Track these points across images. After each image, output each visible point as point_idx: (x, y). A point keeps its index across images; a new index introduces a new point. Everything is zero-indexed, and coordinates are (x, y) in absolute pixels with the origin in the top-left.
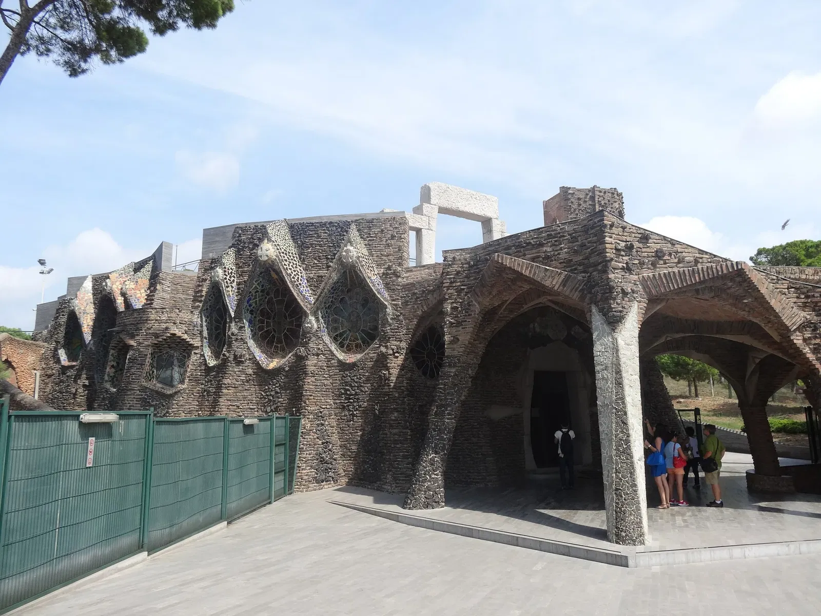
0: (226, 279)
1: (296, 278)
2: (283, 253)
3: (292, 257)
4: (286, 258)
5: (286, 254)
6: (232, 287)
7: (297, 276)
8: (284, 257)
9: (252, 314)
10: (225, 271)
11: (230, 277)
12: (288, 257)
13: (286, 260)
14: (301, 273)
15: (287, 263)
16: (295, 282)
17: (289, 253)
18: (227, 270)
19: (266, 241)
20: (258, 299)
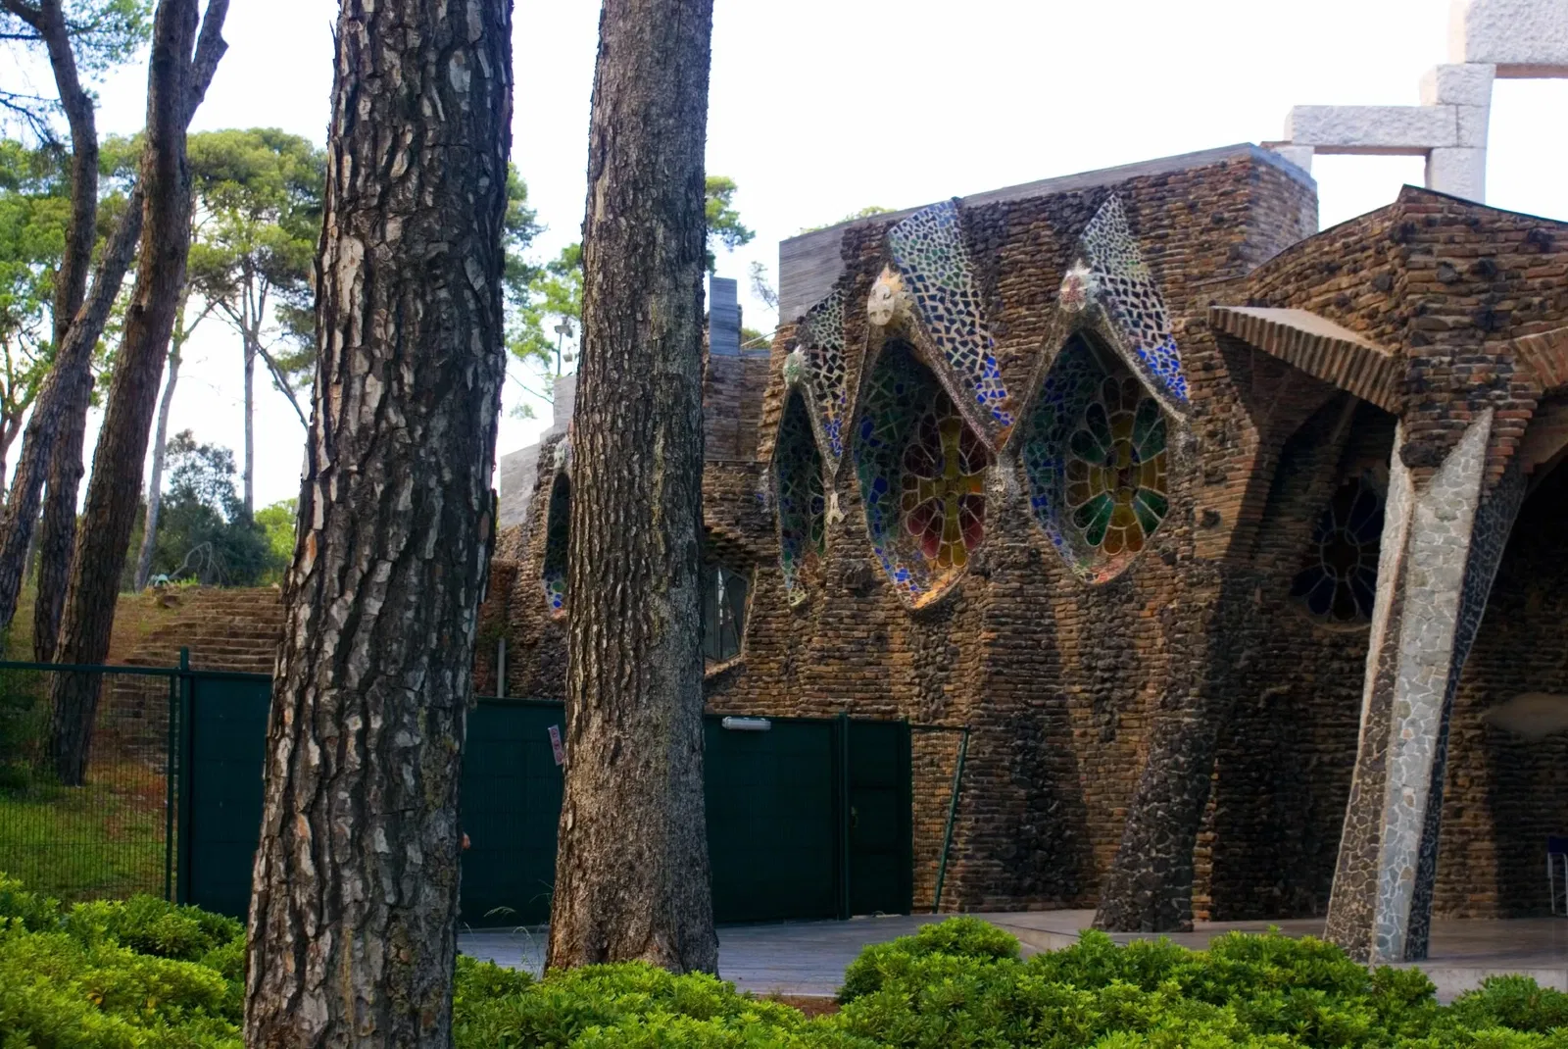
0: (817, 375)
1: (967, 363)
2: (933, 298)
3: (961, 306)
4: (941, 311)
5: (942, 300)
6: (835, 396)
7: (972, 357)
8: (935, 309)
9: (884, 465)
10: (815, 356)
11: (830, 370)
12: (950, 306)
13: (940, 318)
14: (985, 347)
15: (940, 326)
16: (963, 373)
17: (953, 294)
18: (819, 351)
19: (887, 270)
20: (893, 425)
